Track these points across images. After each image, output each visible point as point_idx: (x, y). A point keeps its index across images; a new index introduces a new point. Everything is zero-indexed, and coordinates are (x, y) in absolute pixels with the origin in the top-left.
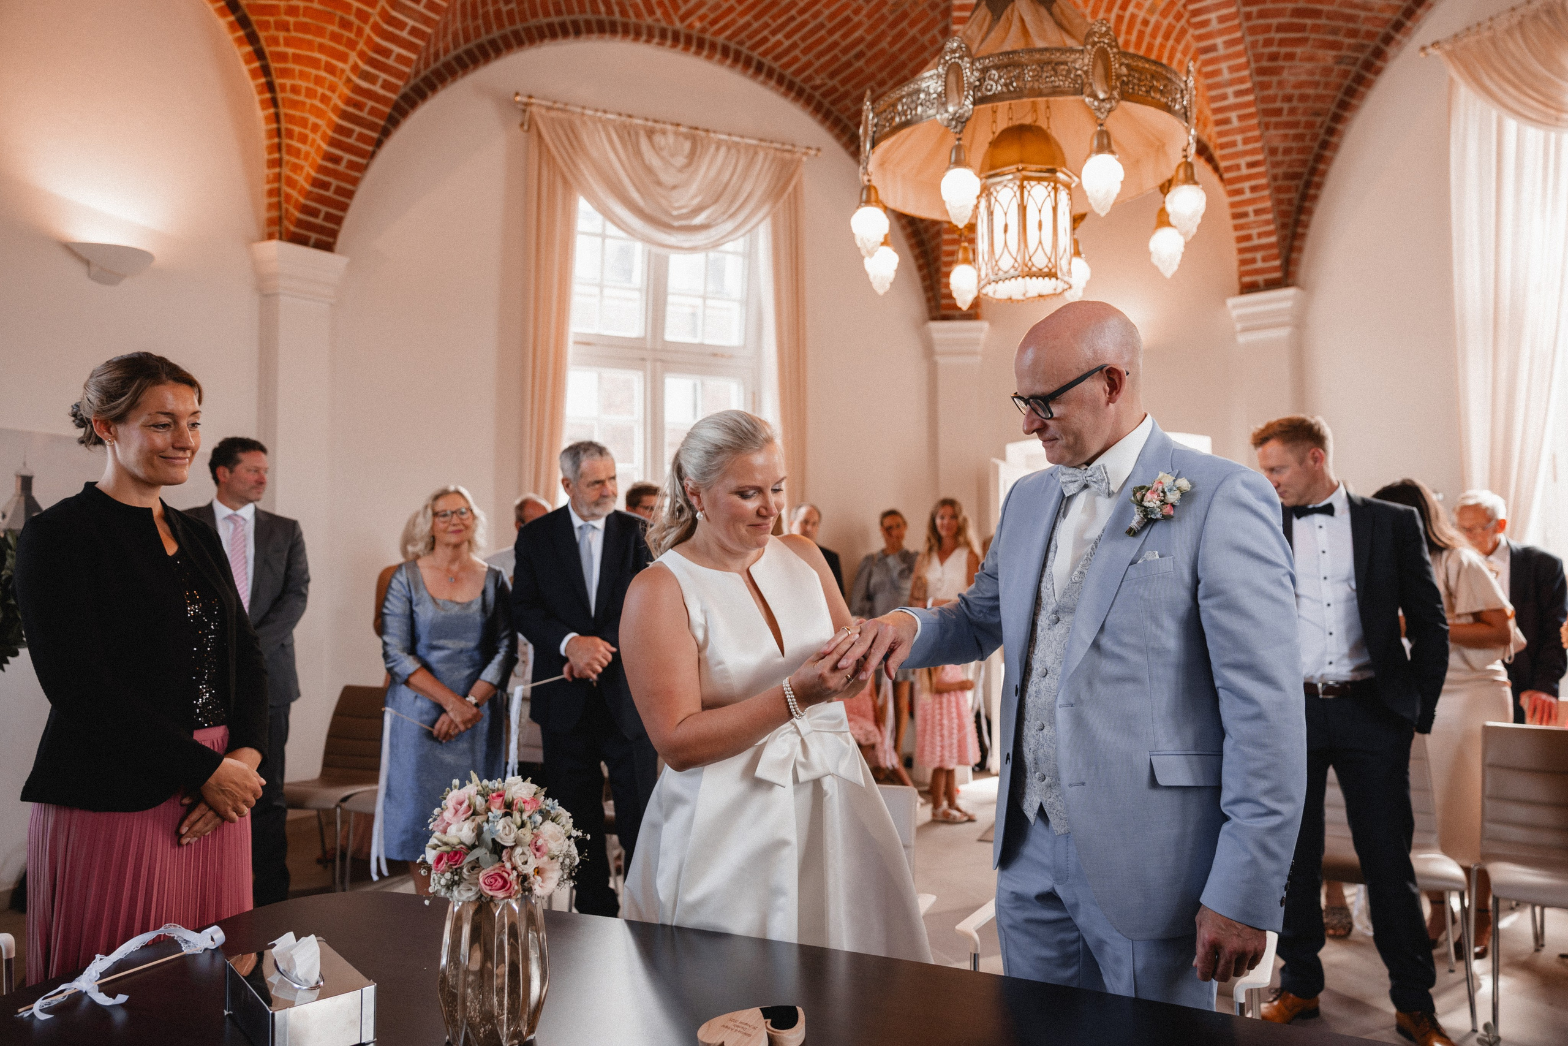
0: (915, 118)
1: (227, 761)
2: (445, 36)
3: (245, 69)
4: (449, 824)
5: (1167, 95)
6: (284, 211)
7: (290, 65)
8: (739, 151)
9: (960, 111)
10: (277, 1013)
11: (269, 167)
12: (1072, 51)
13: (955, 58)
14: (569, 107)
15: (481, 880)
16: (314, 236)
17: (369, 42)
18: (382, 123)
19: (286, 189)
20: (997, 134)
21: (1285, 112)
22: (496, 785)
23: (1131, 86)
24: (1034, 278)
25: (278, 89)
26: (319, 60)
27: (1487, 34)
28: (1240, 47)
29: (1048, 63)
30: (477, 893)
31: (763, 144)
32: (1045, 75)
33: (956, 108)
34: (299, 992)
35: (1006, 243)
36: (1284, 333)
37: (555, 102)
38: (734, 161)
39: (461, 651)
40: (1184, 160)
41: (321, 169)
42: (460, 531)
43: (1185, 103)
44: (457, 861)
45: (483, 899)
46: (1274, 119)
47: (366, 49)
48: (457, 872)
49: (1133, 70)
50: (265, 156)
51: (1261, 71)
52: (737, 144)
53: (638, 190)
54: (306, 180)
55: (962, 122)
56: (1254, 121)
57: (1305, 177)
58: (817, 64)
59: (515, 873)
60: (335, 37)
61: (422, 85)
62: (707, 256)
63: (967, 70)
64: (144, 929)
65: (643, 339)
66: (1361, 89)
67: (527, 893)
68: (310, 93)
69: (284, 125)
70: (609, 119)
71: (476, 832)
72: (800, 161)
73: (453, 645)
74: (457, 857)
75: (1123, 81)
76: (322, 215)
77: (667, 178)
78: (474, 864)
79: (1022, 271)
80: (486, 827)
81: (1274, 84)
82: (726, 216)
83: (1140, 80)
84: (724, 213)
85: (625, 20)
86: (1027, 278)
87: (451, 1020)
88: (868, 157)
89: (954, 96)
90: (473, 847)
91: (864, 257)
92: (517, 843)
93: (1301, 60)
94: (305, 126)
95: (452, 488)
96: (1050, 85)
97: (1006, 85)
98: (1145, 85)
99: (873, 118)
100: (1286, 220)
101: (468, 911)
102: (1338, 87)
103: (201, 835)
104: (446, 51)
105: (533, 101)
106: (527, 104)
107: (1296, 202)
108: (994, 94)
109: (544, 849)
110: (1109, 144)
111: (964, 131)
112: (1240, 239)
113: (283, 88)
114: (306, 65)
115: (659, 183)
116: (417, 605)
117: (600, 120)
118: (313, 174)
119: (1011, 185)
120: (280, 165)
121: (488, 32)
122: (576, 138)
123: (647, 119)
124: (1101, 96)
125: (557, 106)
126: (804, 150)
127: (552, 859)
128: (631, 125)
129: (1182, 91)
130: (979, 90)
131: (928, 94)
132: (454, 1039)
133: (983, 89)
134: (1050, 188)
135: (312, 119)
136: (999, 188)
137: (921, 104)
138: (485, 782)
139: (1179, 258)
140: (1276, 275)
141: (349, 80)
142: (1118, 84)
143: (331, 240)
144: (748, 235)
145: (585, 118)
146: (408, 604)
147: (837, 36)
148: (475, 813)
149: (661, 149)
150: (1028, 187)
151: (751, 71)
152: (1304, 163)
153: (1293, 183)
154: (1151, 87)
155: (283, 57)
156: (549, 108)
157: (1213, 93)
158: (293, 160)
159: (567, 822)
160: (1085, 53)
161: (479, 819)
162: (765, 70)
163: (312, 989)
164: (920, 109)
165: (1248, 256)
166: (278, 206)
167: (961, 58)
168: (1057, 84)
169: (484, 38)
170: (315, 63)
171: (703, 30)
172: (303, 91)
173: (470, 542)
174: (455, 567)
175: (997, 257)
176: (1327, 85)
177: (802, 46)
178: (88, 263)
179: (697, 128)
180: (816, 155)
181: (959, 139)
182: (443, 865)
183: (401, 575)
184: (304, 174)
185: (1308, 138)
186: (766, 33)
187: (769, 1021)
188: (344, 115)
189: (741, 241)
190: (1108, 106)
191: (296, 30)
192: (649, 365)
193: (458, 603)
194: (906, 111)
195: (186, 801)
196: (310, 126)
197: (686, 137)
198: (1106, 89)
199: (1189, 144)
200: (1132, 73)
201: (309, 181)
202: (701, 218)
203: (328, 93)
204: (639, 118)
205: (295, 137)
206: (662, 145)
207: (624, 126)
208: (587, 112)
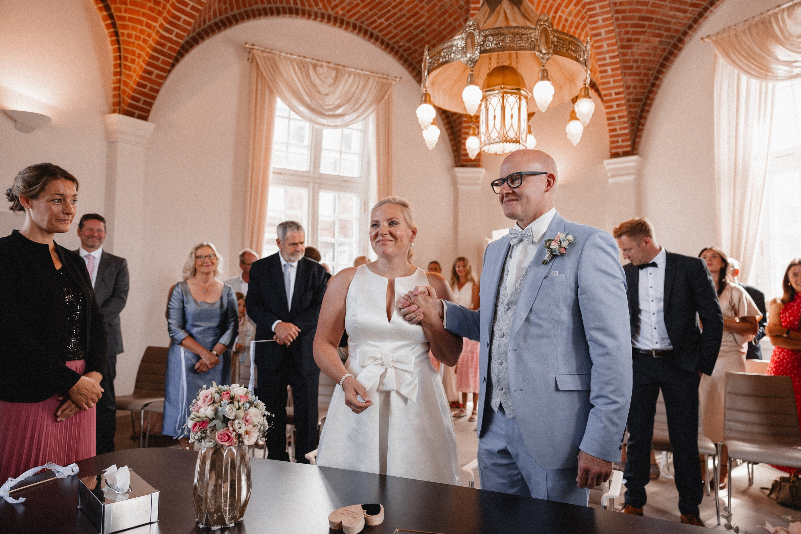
0: (450, 60)
1: (83, 378)
2: (209, 12)
3: (103, 24)
4: (200, 407)
5: (576, 53)
6: (121, 99)
7: (127, 23)
8: (360, 77)
9: (473, 57)
10: (106, 506)
11: (114, 76)
12: (530, 28)
13: (471, 30)
14: (273, 51)
15: (216, 436)
16: (137, 112)
17: (169, 12)
18: (175, 55)
19: (123, 87)
20: (491, 70)
21: (634, 68)
22: (226, 388)
23: (559, 47)
24: (508, 143)
25: (120, 35)
26: (143, 21)
27: (733, 32)
28: (613, 34)
29: (518, 34)
30: (214, 443)
31: (372, 74)
32: (516, 40)
33: (471, 55)
34: (118, 496)
35: (494, 125)
36: (631, 178)
37: (266, 48)
38: (358, 81)
39: (209, 328)
40: (584, 86)
41: (142, 78)
42: (209, 266)
43: (585, 57)
44: (204, 426)
45: (218, 447)
46: (629, 71)
47: (167, 16)
48: (204, 432)
49: (560, 39)
50: (112, 70)
51: (623, 47)
52: (359, 73)
53: (308, 95)
54: (134, 83)
55: (474, 62)
56: (619, 72)
57: (644, 101)
58: (401, 35)
59: (234, 433)
60: (151, 9)
61: (197, 37)
62: (342, 130)
63: (477, 36)
64: (36, 465)
65: (309, 172)
66: (672, 58)
67: (240, 444)
68: (137, 38)
69: (123, 54)
70: (294, 58)
71: (214, 411)
72: (392, 83)
73: (205, 325)
74: (204, 425)
75: (555, 45)
76: (142, 102)
77: (323, 89)
78: (212, 428)
79: (502, 139)
80: (220, 409)
81: (629, 54)
82: (352, 111)
83: (563, 44)
84: (351, 109)
85: (303, 8)
86: (505, 143)
87: (199, 510)
88: (426, 79)
89: (470, 50)
90: (213, 419)
91: (423, 130)
92: (236, 418)
93: (643, 42)
94: (134, 55)
95: (205, 243)
96: (518, 45)
97: (496, 44)
98: (565, 47)
99: (429, 59)
100: (633, 122)
101: (209, 453)
102: (661, 56)
103: (68, 417)
104: (210, 19)
105: (254, 47)
106: (251, 49)
107: (639, 113)
108: (490, 49)
109: (250, 421)
110: (547, 76)
111: (475, 67)
112: (611, 131)
113: (123, 34)
114: (135, 23)
115: (319, 92)
116: (186, 304)
117: (289, 58)
118: (138, 80)
119: (498, 96)
120: (120, 75)
121: (232, 11)
122: (276, 67)
123: (313, 59)
124: (544, 52)
125: (267, 50)
126: (393, 78)
127: (254, 426)
128: (305, 62)
129: (584, 51)
130: (483, 46)
131: (458, 48)
132: (200, 520)
133: (485, 46)
134: (517, 98)
135: (138, 51)
136: (491, 97)
137: (454, 53)
138: (220, 386)
139: (581, 135)
140: (629, 149)
141: (158, 32)
142: (552, 46)
143: (146, 115)
144: (364, 121)
145: (281, 57)
146: (182, 303)
147: (411, 21)
148: (214, 402)
149: (320, 75)
150: (506, 97)
151: (367, 37)
152: (643, 93)
153: (638, 103)
154: (568, 49)
155: (123, 18)
156: (263, 51)
157: (599, 57)
158: (127, 72)
159: (263, 408)
160: (537, 30)
161: (216, 405)
162: (374, 37)
163: (126, 493)
164: (453, 55)
165: (615, 139)
166: (119, 96)
167: (474, 30)
168: (522, 45)
169: (230, 14)
170: (140, 22)
171: (344, 15)
172: (134, 37)
173: (215, 272)
174: (207, 285)
175: (490, 132)
176: (655, 55)
177: (394, 25)
178: (15, 121)
179: (339, 65)
180: (399, 81)
181: (472, 71)
182: (197, 429)
183: (178, 287)
184: (133, 79)
185: (645, 81)
186: (375, 18)
187: (365, 511)
188: (155, 50)
189: (360, 123)
190: (547, 57)
191: (131, 5)
192: (311, 185)
193: (208, 303)
194: (446, 56)
195: (61, 398)
196: (137, 55)
197: (333, 69)
198: (546, 48)
199: (587, 78)
200: (559, 41)
201: (136, 83)
202: (340, 111)
203: (147, 38)
204: (309, 58)
205: (129, 61)
206: (321, 72)
207: (302, 62)
208: (283, 54)
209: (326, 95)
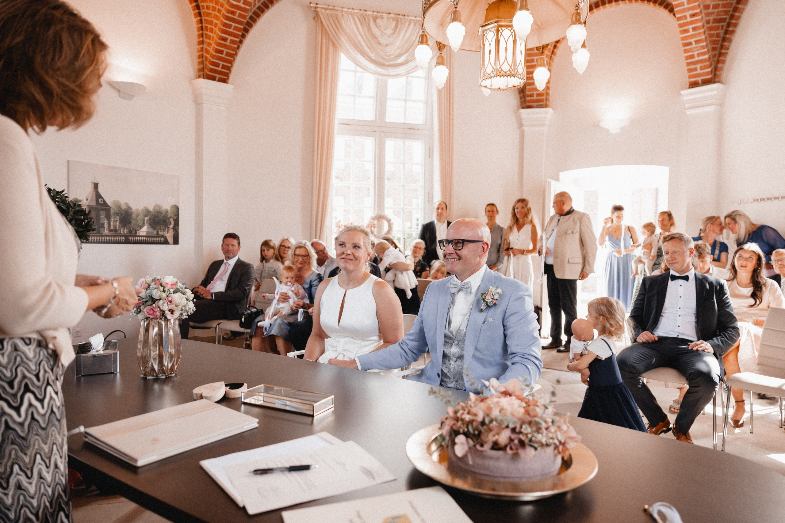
6: (204, 64)
11: (198, 45)
14: (335, 8)
15: (145, 310)
16: (218, 76)
18: (246, 21)
19: (205, 54)
25: (201, 8)
30: (145, 316)
36: (713, 109)
41: (219, 44)
48: (139, 308)
50: (196, 40)
53: (368, 47)
54: (213, 50)
57: (727, 21)
59: (158, 309)
62: (407, 79)
65: (375, 121)
68: (214, 9)
69: (204, 25)
70: (355, 13)
76: (221, 66)
77: (383, 41)
79: (496, 74)
92: (161, 298)
94: (212, 24)
100: (715, 46)
105: (318, 6)
106: (316, 8)
107: (721, 35)
109: (172, 302)
113: (203, 6)
115: (380, 44)
117: (351, 13)
118: (216, 47)
120: (203, 44)
122: (339, 23)
123: (374, 12)
125: (330, 7)
127: (177, 306)
128: (366, 15)
134: (512, 31)
135: (215, 21)
136: (488, 32)
140: (709, 77)
141: (228, 1)
143: (226, 78)
145: (343, 13)
149: (380, 26)
152: (726, 12)
156: (326, 9)
158: (208, 40)
165: (692, 67)
166: (202, 63)
172: (211, 8)
178: (119, 90)
179: (399, 15)
181: (456, 8)
184: (212, 47)
188: (227, 18)
192: (377, 133)
197: (393, 20)
201: (214, 50)
202: (400, 61)
203: (221, 8)
204: (369, 11)
205: (209, 30)
206: (381, 24)
207: (362, 15)
208: (344, 10)
209: (387, 45)
